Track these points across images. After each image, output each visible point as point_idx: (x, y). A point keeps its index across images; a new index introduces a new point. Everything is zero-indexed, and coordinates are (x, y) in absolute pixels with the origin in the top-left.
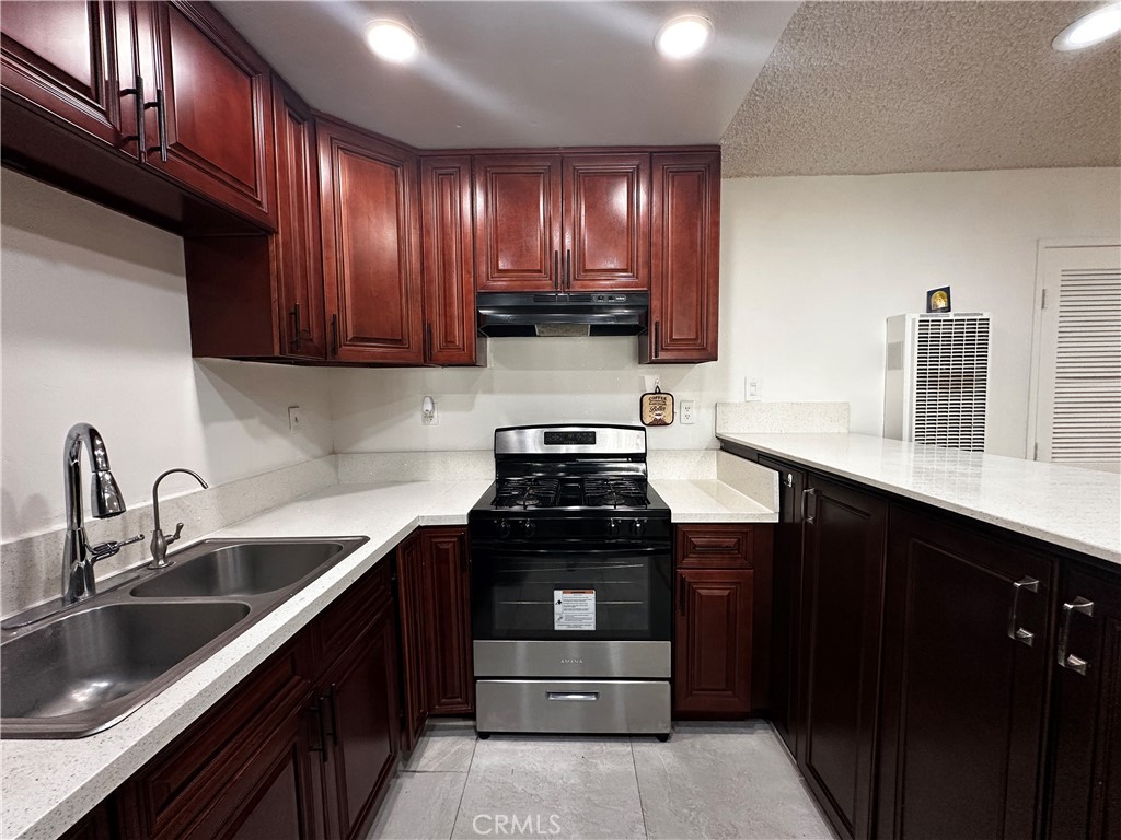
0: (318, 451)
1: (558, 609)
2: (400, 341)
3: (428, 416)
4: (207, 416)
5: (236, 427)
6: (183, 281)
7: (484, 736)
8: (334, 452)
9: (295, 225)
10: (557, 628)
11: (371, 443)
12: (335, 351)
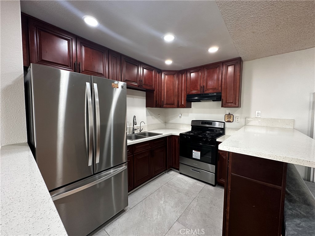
0: (163, 122)
1: (193, 154)
2: (173, 104)
3: (180, 117)
4: (147, 115)
5: (150, 117)
6: (145, 97)
7: (181, 173)
8: (166, 123)
9: (158, 88)
10: (193, 157)
11: (171, 122)
12: (163, 106)
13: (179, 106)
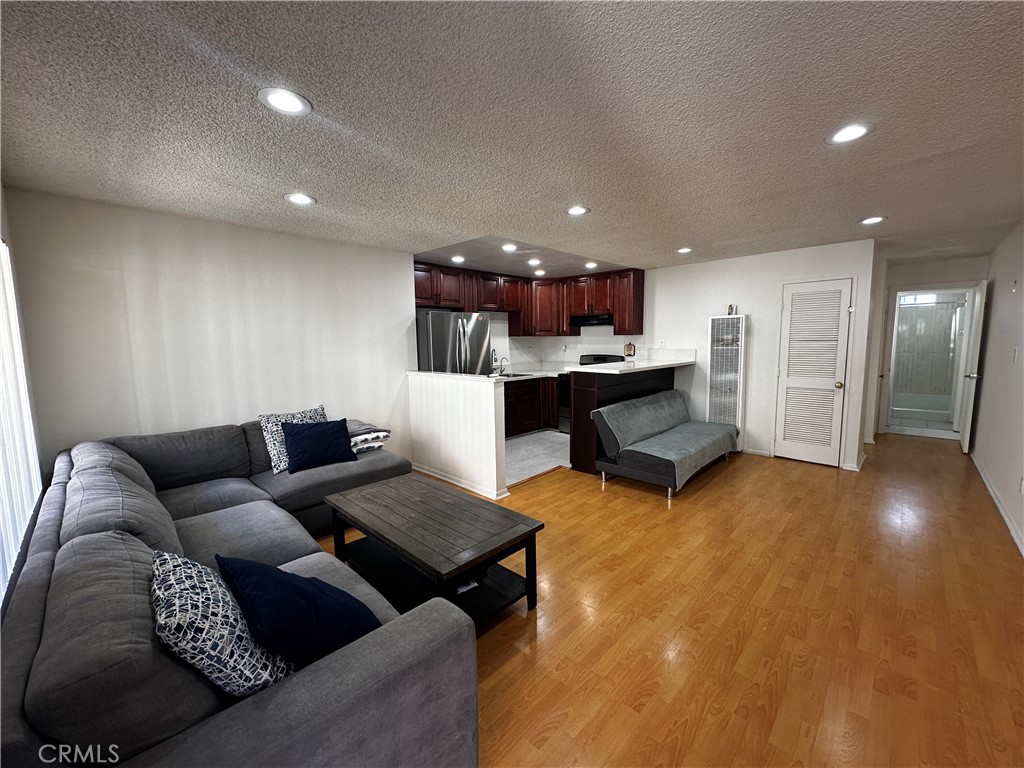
2: (551, 330)
6: (508, 322)
13: (560, 333)
